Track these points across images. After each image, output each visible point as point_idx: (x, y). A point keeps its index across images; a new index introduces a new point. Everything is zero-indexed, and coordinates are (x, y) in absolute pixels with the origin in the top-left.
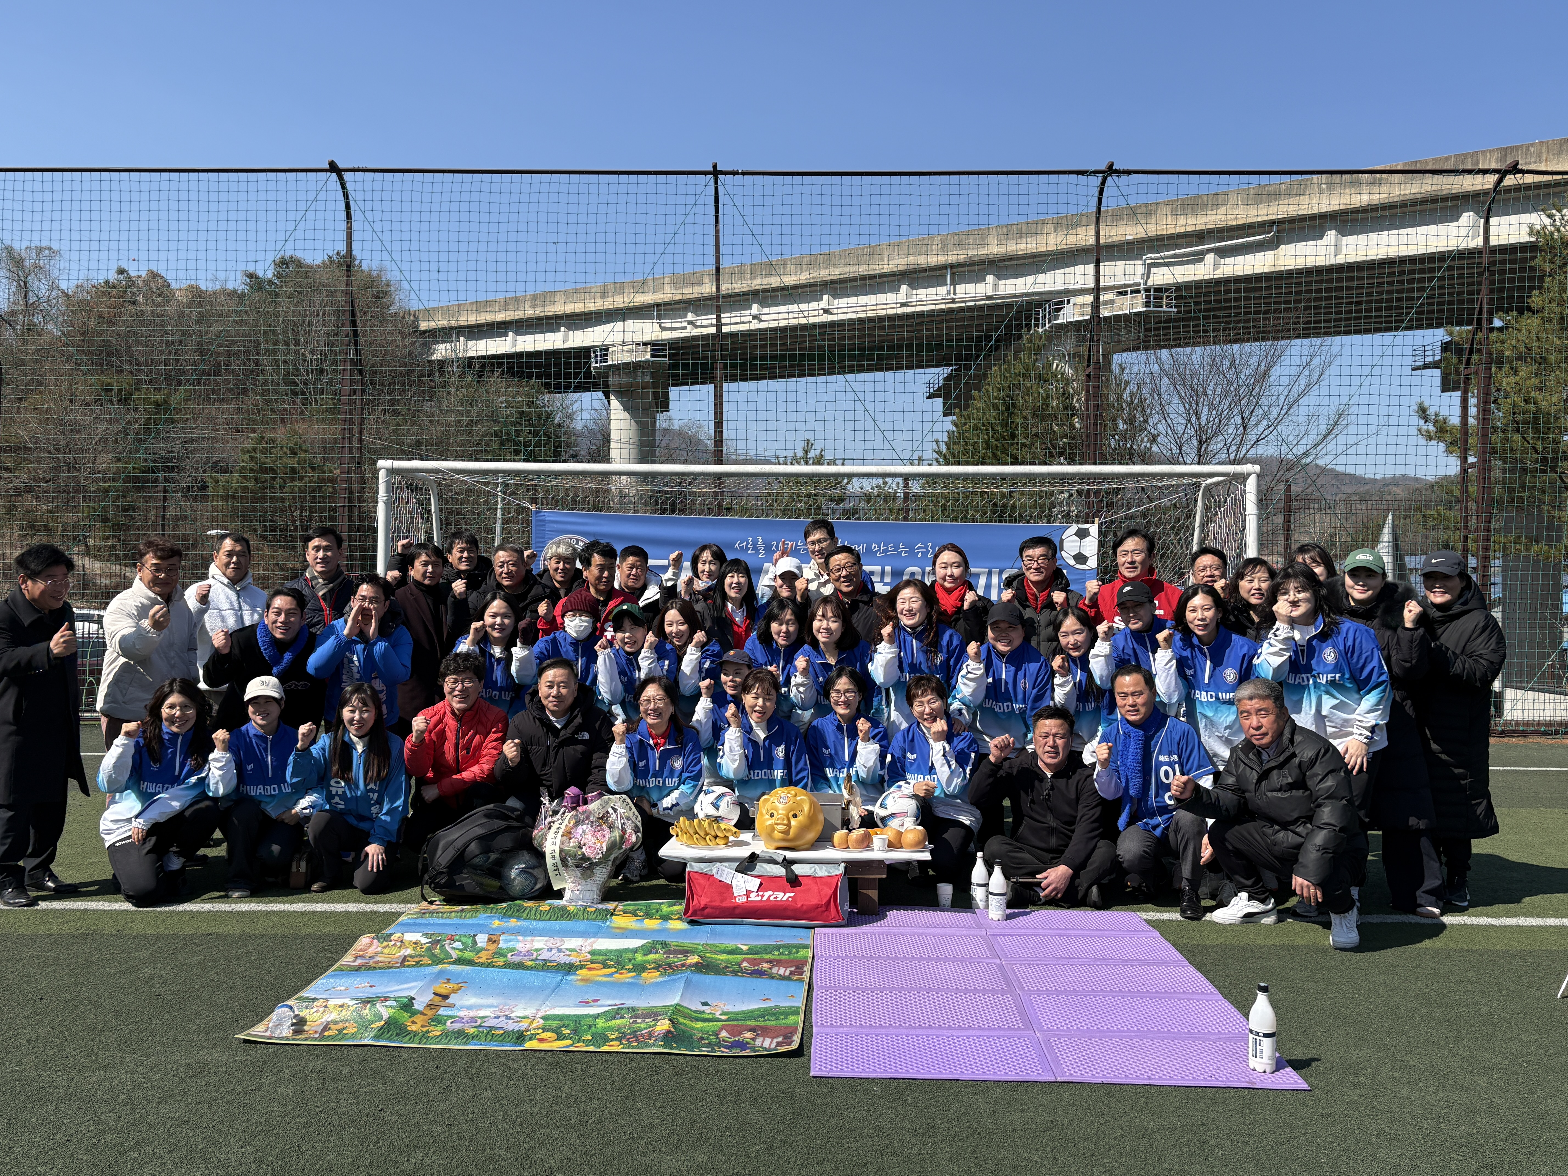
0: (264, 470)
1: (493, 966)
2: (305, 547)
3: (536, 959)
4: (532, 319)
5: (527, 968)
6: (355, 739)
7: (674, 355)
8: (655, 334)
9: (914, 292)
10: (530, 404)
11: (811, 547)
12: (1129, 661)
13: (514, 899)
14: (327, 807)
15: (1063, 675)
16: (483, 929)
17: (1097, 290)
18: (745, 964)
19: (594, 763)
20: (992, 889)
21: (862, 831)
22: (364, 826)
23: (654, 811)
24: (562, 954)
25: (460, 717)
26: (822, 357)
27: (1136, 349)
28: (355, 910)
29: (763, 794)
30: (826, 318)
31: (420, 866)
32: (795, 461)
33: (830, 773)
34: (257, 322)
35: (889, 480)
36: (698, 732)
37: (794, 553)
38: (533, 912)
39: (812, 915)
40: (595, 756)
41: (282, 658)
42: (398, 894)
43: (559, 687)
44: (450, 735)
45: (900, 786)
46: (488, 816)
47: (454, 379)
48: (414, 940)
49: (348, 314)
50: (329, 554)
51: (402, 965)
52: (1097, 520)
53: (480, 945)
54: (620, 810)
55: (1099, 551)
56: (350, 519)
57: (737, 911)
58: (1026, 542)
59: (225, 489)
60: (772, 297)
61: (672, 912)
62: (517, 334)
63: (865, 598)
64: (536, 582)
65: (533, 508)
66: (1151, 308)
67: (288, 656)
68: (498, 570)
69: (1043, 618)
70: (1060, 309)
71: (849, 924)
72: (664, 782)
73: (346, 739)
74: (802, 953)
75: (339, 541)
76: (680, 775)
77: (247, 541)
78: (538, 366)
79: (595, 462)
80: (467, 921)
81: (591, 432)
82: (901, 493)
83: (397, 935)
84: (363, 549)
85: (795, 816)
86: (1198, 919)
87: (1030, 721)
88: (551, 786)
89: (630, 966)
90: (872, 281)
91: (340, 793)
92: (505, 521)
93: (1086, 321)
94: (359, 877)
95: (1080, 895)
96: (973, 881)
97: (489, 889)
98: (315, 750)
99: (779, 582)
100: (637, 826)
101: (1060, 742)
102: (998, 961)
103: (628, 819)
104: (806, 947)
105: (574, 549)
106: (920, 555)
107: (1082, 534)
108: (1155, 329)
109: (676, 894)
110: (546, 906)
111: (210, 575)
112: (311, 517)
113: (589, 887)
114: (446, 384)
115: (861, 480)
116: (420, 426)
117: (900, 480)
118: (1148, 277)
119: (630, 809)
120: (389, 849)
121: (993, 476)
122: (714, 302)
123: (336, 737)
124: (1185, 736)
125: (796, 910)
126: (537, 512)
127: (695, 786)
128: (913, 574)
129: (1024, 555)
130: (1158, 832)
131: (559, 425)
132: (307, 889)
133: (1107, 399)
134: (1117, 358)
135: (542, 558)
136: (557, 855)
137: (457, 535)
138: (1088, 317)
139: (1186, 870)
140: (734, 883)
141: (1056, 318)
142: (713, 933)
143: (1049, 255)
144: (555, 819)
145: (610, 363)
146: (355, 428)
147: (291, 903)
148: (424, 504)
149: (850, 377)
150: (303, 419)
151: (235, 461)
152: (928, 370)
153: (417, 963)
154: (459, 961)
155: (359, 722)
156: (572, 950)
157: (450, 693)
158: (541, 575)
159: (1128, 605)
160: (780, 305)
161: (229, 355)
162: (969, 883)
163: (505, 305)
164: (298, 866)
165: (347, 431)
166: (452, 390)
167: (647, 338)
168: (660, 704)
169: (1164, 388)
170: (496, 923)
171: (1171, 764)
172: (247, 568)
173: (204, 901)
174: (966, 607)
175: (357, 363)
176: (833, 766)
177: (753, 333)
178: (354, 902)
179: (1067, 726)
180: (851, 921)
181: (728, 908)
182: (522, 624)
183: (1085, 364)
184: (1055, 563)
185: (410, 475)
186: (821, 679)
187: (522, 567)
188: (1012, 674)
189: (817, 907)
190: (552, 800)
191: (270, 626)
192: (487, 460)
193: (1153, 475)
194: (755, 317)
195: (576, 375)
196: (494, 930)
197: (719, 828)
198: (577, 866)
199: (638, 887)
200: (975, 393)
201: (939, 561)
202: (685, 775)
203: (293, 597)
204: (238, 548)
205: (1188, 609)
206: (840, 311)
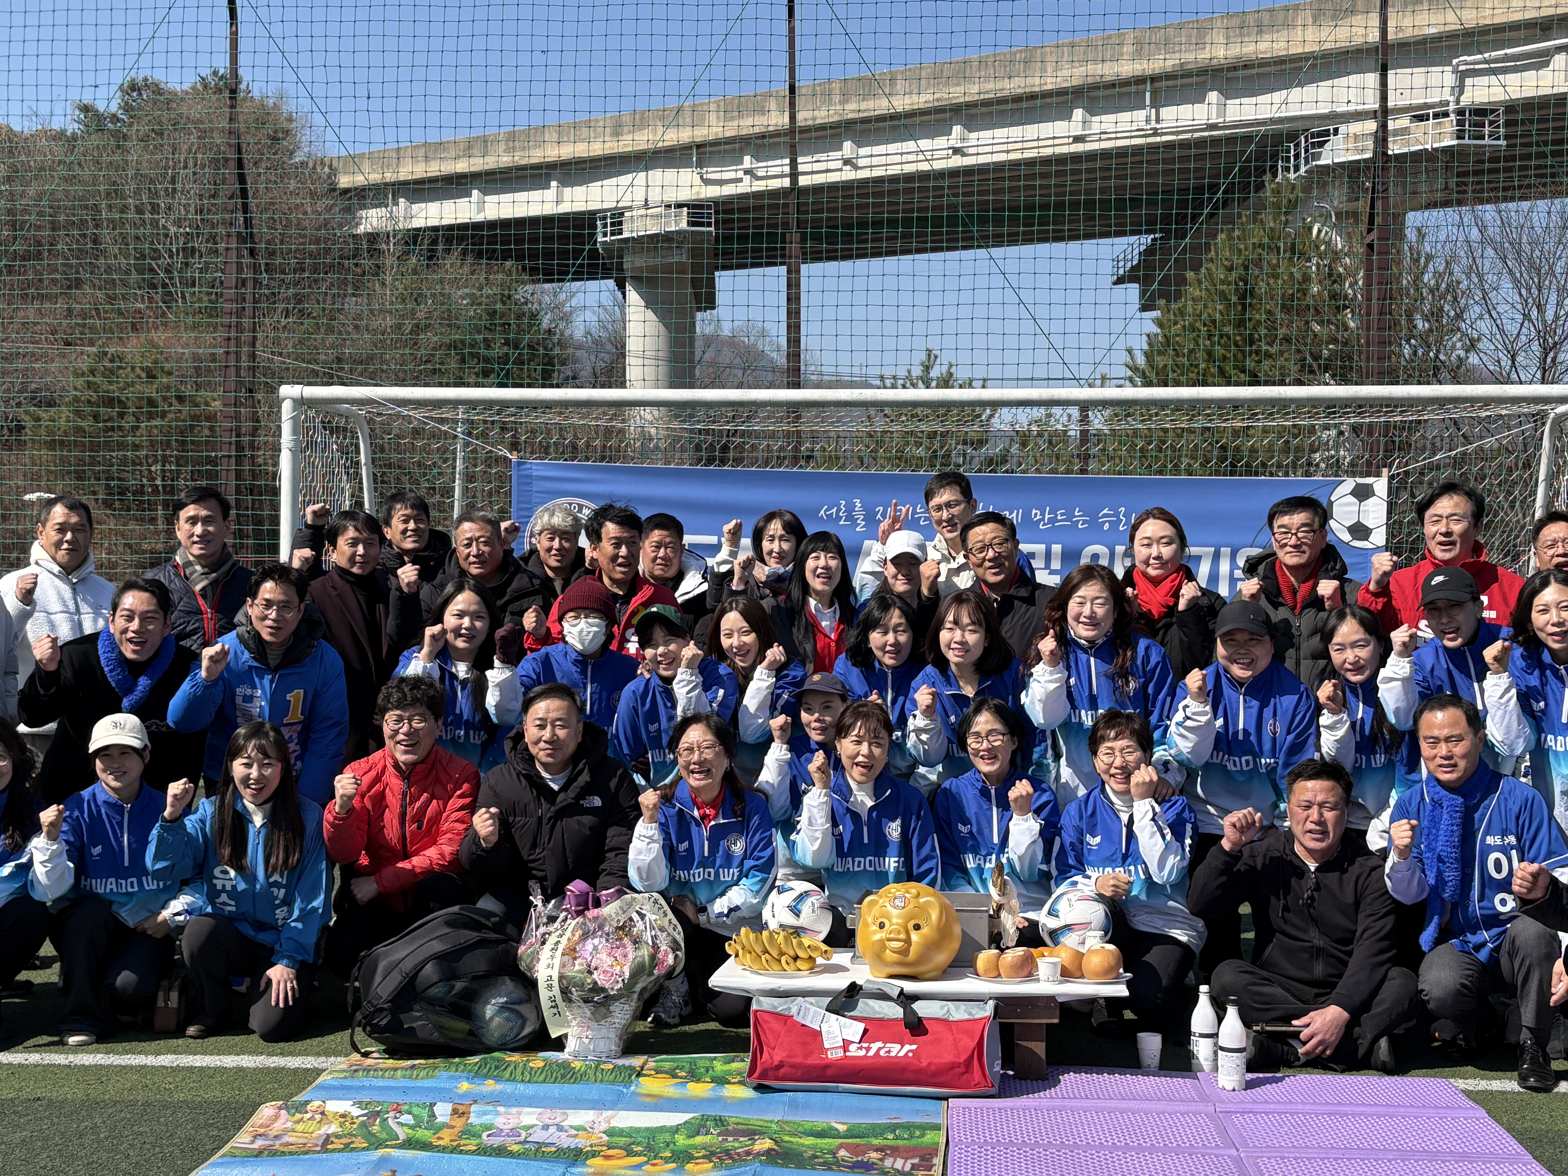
0: (110, 402)
1: (461, 1152)
2: (171, 520)
3: (526, 1142)
4: (510, 169)
5: (511, 1155)
6: (251, 807)
7: (725, 221)
8: (695, 190)
9: (1095, 119)
10: (506, 299)
11: (935, 515)
12: (1440, 688)
13: (489, 1050)
14: (209, 909)
15: (1333, 712)
16: (444, 1095)
17: (1383, 113)
18: (842, 1153)
19: (609, 843)
20: (1222, 1043)
21: (1021, 951)
22: (264, 938)
23: (702, 918)
24: (563, 1135)
25: (407, 773)
26: (953, 221)
27: (1446, 204)
28: (251, 1065)
29: (868, 893)
30: (957, 162)
31: (350, 1000)
32: (910, 382)
33: (971, 863)
34: (95, 178)
35: (1057, 411)
36: (766, 796)
37: (911, 524)
38: (519, 1070)
39: (944, 1079)
40: (610, 832)
41: (136, 684)
42: (316, 1041)
43: (554, 726)
44: (393, 800)
45: (1075, 883)
46: (449, 924)
47: (390, 261)
48: (341, 1111)
49: (232, 164)
50: (211, 529)
51: (324, 1148)
52: (1385, 471)
53: (440, 1119)
54: (650, 917)
55: (1388, 519)
56: (239, 475)
57: (830, 1072)
58: (1278, 505)
59: (50, 432)
60: (877, 130)
61: (729, 1072)
62: (485, 192)
63: (1023, 592)
64: (518, 570)
65: (513, 457)
66: (1466, 141)
67: (143, 682)
68: (462, 551)
69: (1304, 622)
70: (1321, 144)
71: (1001, 1094)
72: (717, 874)
73: (239, 807)
74: (930, 1137)
75: (225, 508)
76: (741, 864)
77: (86, 509)
78: (519, 241)
79: (603, 386)
80: (419, 1083)
81: (597, 342)
82: (1074, 430)
83: (317, 1103)
84: (258, 521)
85: (917, 927)
86: (1547, 1090)
87: (1283, 784)
88: (545, 878)
89: (668, 1154)
90: (1031, 103)
91: (228, 888)
92: (469, 478)
93: (1365, 160)
94: (257, 1016)
95: (1361, 1052)
96: (1193, 1029)
97: (453, 1035)
98: (190, 823)
99: (891, 570)
100: (675, 941)
101: (1329, 815)
102: (1234, 1152)
103: (662, 929)
104: (936, 1127)
105: (576, 519)
106: (1106, 526)
107: (1363, 493)
108: (1476, 173)
109: (739, 1045)
110: (539, 1060)
111: (32, 560)
112: (178, 472)
113: (604, 1032)
114: (378, 269)
115: (1014, 410)
116: (340, 333)
117: (1075, 412)
118: (1461, 92)
119: (665, 915)
120: (303, 973)
121: (1219, 403)
122: (787, 139)
123: (222, 802)
124: (1528, 805)
125: (920, 1071)
126: (519, 464)
127: (763, 881)
128: (1095, 556)
129: (1275, 525)
130: (1483, 955)
131: (549, 331)
132: (179, 1032)
133: (1399, 282)
134: (1413, 219)
135: (528, 534)
136: (556, 984)
137: (398, 497)
138: (1368, 155)
139: (1528, 1014)
140: (825, 1029)
141: (1318, 156)
142: (794, 1106)
143: (1307, 59)
144: (551, 928)
145: (626, 235)
146: (246, 336)
147: (157, 1053)
148: (350, 451)
149: (997, 252)
150: (165, 324)
151: (63, 389)
152: (1117, 240)
153: (347, 1145)
154: (410, 1144)
155: (257, 781)
156: (578, 1128)
157: (392, 737)
158: (526, 559)
159: (1440, 604)
160: (887, 142)
161: (53, 229)
162: (1189, 1033)
163: (468, 149)
164: (167, 999)
165: (233, 342)
166: (389, 279)
167: (685, 195)
168: (708, 755)
169: (1487, 263)
170: (465, 1086)
171: (1505, 850)
172: (86, 548)
173: (27, 1050)
174: (1182, 605)
175: (247, 238)
176: (975, 851)
177: (847, 186)
178: (250, 1053)
179: (1340, 790)
180: (1005, 1089)
181: (815, 1067)
182: (500, 632)
183: (1363, 227)
184: (1324, 537)
185: (329, 408)
186: (953, 718)
187: (498, 547)
188: (1255, 711)
189: (952, 1066)
190: (546, 901)
191: (117, 636)
192: (441, 385)
193: (1472, 400)
194: (847, 162)
195: (577, 253)
196: (464, 1096)
197: (800, 944)
198: (586, 1001)
199: (678, 1033)
200: (1190, 275)
201: (1139, 535)
202: (749, 863)
203: (152, 592)
204: (74, 519)
205: (1535, 609)
206: (981, 150)
